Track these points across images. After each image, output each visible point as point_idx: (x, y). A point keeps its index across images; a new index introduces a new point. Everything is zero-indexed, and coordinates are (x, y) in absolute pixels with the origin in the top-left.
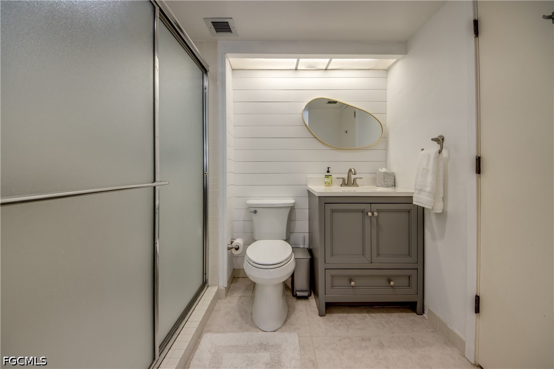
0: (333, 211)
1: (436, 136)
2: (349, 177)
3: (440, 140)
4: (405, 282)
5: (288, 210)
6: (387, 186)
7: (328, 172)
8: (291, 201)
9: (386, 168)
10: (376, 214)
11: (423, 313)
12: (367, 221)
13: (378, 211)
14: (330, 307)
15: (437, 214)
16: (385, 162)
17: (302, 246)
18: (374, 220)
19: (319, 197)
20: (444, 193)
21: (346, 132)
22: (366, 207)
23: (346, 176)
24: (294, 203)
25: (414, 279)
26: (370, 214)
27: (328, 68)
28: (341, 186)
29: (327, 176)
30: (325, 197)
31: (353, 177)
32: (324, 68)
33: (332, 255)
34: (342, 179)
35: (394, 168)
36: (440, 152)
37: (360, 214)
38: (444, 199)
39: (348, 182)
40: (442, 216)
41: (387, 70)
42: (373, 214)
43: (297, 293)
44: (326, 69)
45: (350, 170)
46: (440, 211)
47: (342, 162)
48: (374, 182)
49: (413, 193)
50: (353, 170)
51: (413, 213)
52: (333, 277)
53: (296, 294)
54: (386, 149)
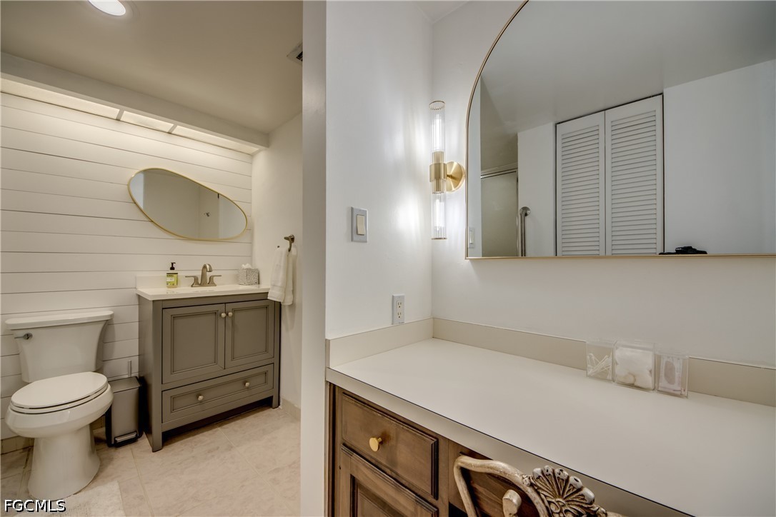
0: (174, 317)
1: (288, 236)
2: (203, 275)
3: (292, 239)
4: (262, 379)
5: (100, 326)
6: (250, 284)
7: (172, 268)
8: (105, 313)
9: (251, 265)
10: (230, 314)
11: (279, 405)
12: (221, 324)
13: (234, 311)
14: (170, 437)
15: (289, 306)
16: (250, 257)
17: (127, 376)
18: (229, 321)
19: (153, 301)
20: (293, 287)
21: (208, 215)
22: (221, 307)
23: (199, 274)
24: (112, 316)
25: (270, 374)
26: (223, 315)
27: (173, 132)
28: (192, 286)
29: (169, 275)
30: (163, 300)
31: (209, 274)
32: (167, 131)
33: (173, 371)
34: (193, 278)
35: (259, 264)
36: (289, 250)
37: (213, 317)
38: (293, 292)
39: (203, 280)
40: (292, 306)
41: (252, 156)
42: (227, 315)
43: (116, 439)
44: (169, 133)
45: (205, 267)
46: (290, 303)
47: (192, 257)
48: (237, 280)
49: (269, 289)
50: (208, 267)
51: (271, 309)
52: (173, 398)
53: (115, 441)
54: (251, 243)
